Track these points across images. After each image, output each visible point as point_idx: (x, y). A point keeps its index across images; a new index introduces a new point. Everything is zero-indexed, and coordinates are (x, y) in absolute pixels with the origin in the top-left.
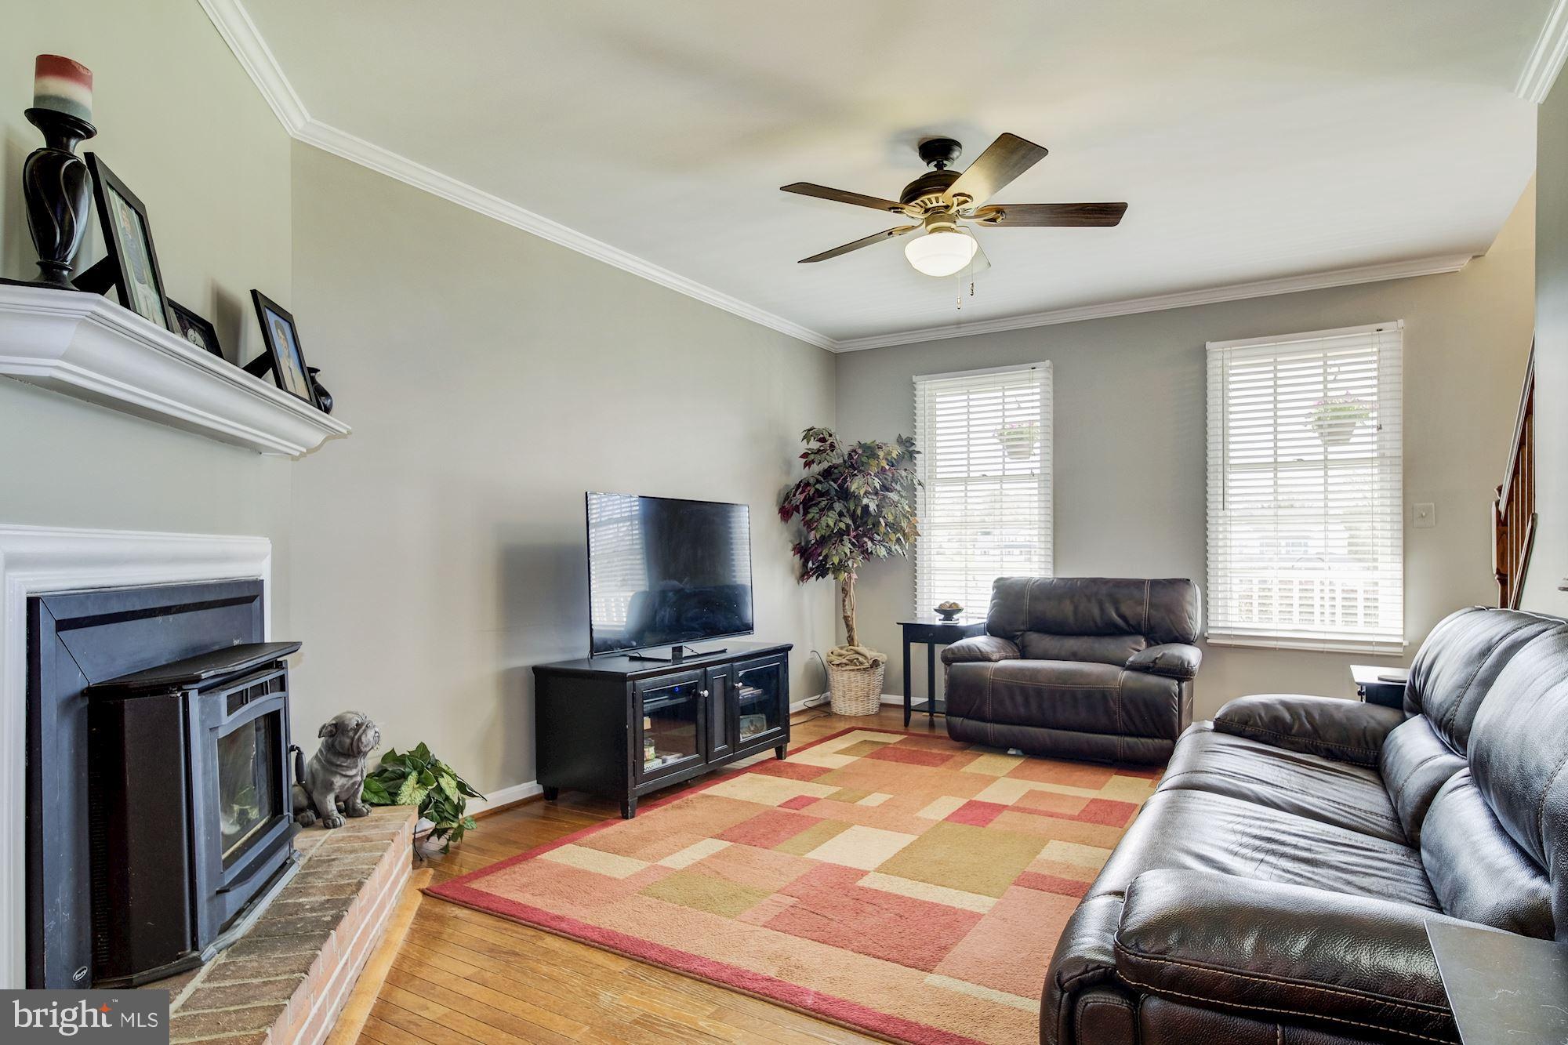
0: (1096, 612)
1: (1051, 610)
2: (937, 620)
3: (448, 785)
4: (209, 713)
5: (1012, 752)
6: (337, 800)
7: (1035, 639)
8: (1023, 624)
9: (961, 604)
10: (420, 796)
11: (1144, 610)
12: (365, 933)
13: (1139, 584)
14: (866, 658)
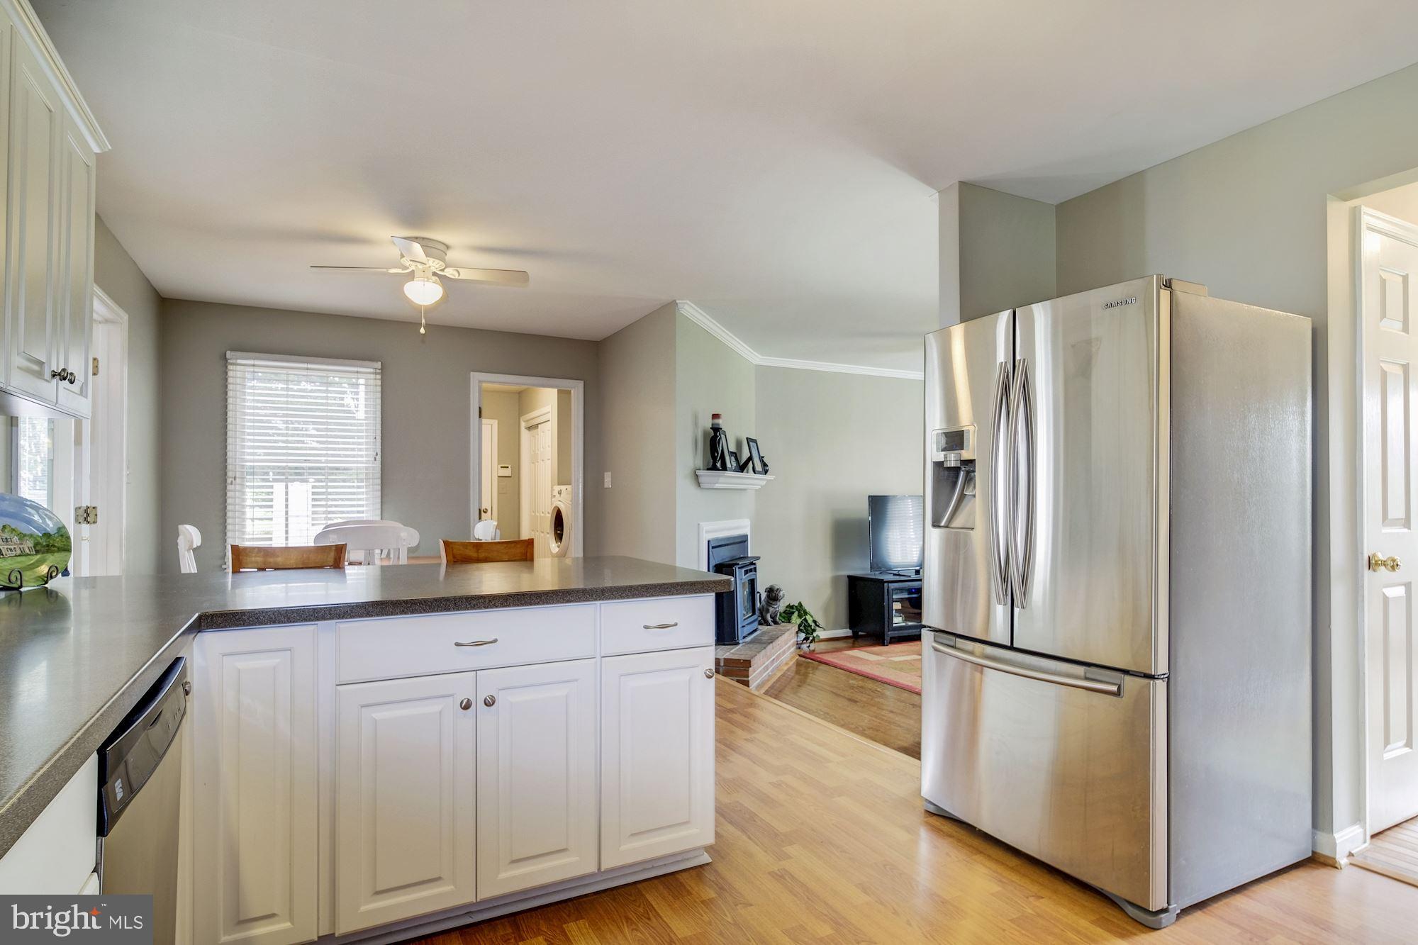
3: (810, 620)
4: (740, 575)
6: (771, 616)
10: (799, 621)
12: (778, 657)
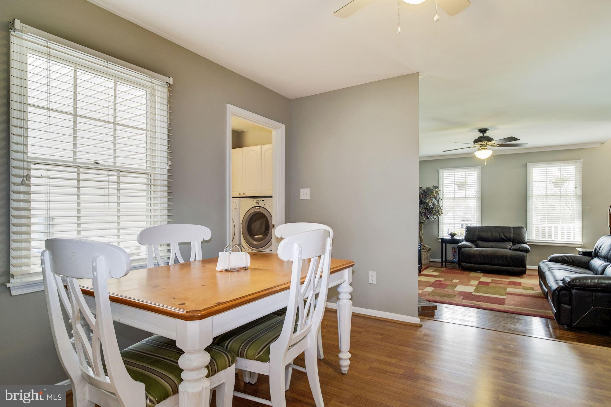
0: (498, 235)
1: (484, 235)
2: (449, 237)
5: (478, 272)
7: (479, 242)
8: (476, 238)
9: (456, 233)
11: (511, 235)
13: (509, 228)
14: (427, 248)
